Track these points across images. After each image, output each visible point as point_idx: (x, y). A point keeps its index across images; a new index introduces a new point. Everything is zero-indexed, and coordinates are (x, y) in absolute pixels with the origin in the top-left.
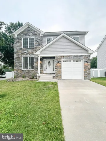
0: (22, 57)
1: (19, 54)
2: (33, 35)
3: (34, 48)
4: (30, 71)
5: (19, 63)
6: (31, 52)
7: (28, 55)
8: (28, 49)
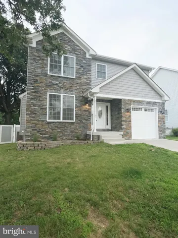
0: (48, 93)
1: (40, 86)
2: (73, 52)
3: (75, 77)
4: (67, 125)
5: (39, 106)
6: (68, 85)
7: (62, 90)
8: (62, 79)
